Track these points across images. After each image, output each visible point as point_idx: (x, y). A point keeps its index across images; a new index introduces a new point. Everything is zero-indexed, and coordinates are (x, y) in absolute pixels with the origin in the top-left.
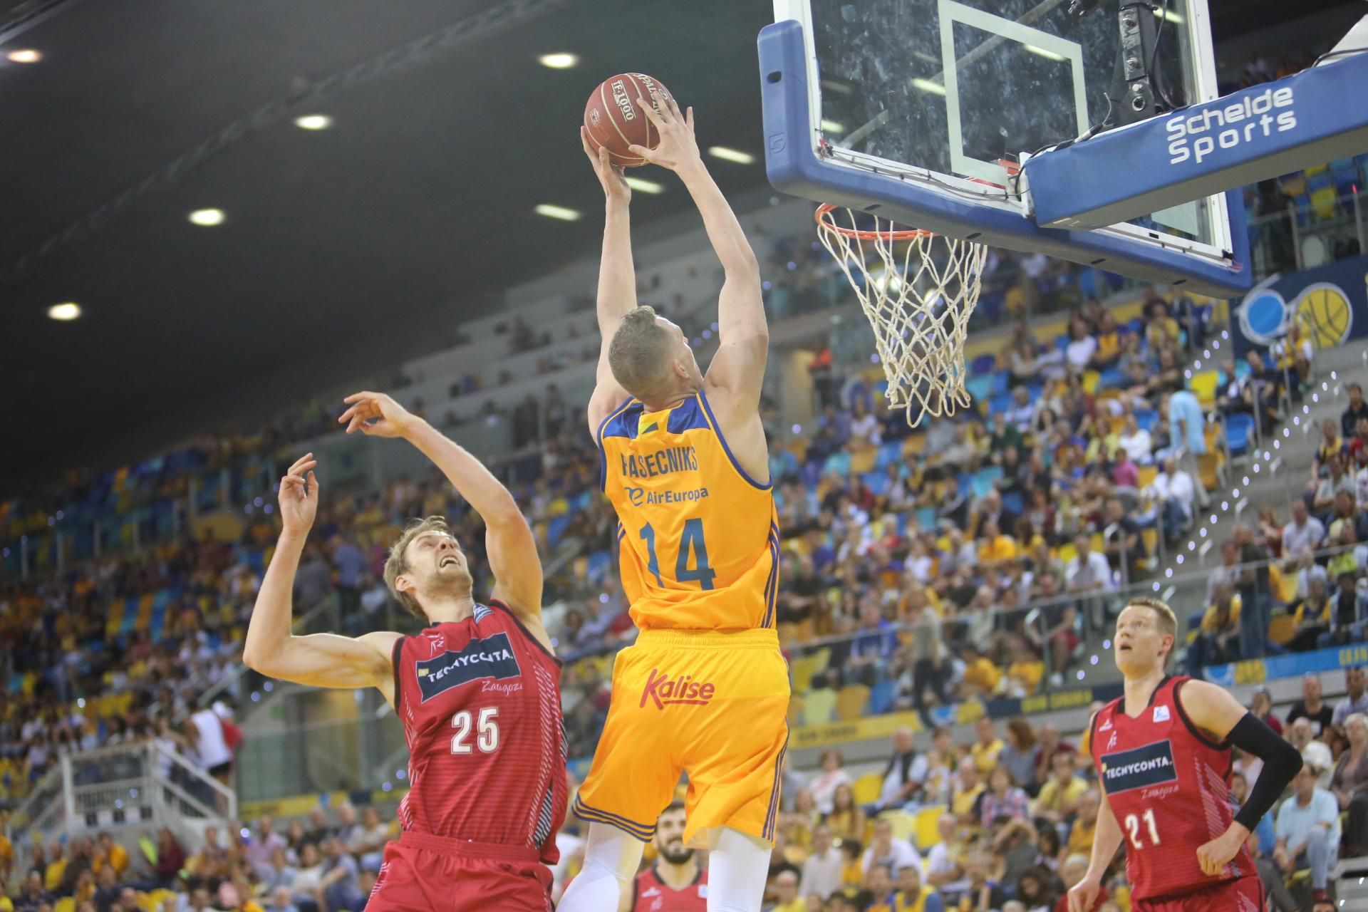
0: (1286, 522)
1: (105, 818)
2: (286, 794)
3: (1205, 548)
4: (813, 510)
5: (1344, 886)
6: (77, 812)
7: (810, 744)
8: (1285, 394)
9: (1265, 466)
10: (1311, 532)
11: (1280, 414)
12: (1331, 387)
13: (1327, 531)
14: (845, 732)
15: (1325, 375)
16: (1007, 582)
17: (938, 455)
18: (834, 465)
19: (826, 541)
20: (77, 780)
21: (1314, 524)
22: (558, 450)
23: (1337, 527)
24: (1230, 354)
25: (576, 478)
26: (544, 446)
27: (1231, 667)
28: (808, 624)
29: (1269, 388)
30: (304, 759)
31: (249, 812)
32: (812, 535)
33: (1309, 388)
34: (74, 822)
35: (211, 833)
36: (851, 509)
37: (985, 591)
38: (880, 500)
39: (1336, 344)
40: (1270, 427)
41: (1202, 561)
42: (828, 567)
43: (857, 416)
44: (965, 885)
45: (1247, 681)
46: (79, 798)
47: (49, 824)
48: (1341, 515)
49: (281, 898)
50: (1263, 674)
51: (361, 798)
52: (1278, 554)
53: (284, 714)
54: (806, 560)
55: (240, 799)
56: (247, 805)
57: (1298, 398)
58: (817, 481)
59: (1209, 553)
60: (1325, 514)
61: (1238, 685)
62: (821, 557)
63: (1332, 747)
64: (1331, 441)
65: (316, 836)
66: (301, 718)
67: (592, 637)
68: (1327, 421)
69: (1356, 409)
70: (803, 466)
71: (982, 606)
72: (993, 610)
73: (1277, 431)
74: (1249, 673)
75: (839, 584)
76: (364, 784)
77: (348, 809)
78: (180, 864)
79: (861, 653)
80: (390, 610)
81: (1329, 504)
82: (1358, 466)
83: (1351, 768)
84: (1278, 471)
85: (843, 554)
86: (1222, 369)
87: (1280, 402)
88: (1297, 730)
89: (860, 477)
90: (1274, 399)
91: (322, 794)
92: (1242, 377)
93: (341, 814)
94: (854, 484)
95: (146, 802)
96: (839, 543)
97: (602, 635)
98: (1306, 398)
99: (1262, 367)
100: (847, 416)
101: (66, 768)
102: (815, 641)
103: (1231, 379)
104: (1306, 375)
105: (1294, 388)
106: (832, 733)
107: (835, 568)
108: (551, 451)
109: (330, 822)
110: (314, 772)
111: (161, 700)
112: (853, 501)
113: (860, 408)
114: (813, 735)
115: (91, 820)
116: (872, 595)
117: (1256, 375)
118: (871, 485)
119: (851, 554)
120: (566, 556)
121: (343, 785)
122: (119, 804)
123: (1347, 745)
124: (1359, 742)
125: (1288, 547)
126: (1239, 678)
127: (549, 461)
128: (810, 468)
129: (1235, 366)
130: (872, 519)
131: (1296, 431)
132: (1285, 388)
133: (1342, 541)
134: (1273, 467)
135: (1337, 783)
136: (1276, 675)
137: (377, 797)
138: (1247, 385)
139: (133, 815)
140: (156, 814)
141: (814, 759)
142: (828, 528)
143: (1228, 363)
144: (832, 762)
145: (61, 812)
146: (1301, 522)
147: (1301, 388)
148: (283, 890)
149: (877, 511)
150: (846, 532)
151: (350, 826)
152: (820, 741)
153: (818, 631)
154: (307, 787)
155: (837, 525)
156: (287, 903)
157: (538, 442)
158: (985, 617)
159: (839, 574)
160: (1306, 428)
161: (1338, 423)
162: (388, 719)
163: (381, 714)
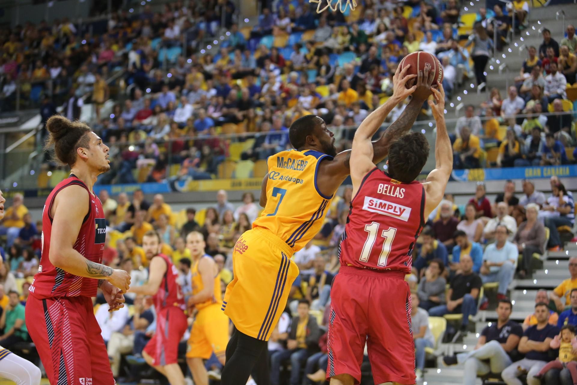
0: (505, 98)
3: (459, 107)
4: (253, 65)
5: (516, 294)
7: (237, 188)
8: (511, 30)
9: (496, 66)
10: (518, 103)
11: (507, 40)
12: (537, 29)
13: (525, 106)
15: (534, 22)
16: (351, 114)
17: (321, 43)
18: (265, 41)
19: (257, 82)
21: (520, 100)
22: (118, 19)
23: (531, 104)
24: (484, 5)
25: (125, 34)
26: (110, 16)
27: (467, 171)
28: (243, 126)
29: (504, 25)
32: (250, 77)
33: (525, 28)
36: (272, 66)
37: (338, 118)
38: (288, 63)
39: (543, 6)
40: (501, 46)
41: (457, 113)
42: (256, 96)
43: (280, 17)
44: (313, 271)
45: (475, 180)
48: (534, 98)
50: (483, 177)
52: (498, 114)
54: (245, 90)
57: (518, 33)
58: (255, 50)
59: (461, 110)
60: (526, 96)
61: (469, 181)
62: (253, 90)
63: (516, 220)
64: (532, 58)
67: (127, 121)
68: (532, 47)
69: (547, 43)
70: (249, 40)
71: (336, 125)
72: (342, 127)
73: (505, 48)
74: (476, 176)
75: (261, 105)
79: (270, 143)
80: (18, 95)
81: (529, 91)
82: (545, 73)
83: (526, 232)
84: (504, 71)
85: (265, 89)
86: (479, 13)
87: (508, 34)
88: (500, 208)
89: (278, 49)
90: (505, 32)
92: (490, 18)
94: (275, 53)
96: (264, 83)
97: (132, 121)
98: (522, 33)
99: (501, 14)
100: (275, 17)
102: (244, 134)
103: (484, 18)
104: (523, 20)
105: (517, 27)
106: (250, 184)
107: (260, 97)
108: (113, 18)
112: (272, 61)
113: (282, 13)
114: (240, 184)
116: (279, 113)
117: (497, 17)
118: (284, 54)
119: (269, 91)
120: (115, 76)
123: (525, 219)
124: (532, 220)
125: (504, 111)
126: (470, 178)
127: (112, 24)
128: (252, 42)
129: (486, 12)
130: (282, 73)
131: (515, 50)
132: (512, 26)
133: (534, 111)
134: (501, 68)
135: (517, 239)
136: (491, 178)
138: (492, 23)
141: (240, 198)
142: (258, 76)
143: (483, 10)
144: (249, 199)
146: (513, 98)
147: (521, 28)
149: (286, 69)
150: (268, 78)
152: (243, 188)
153: (248, 130)
155: (263, 73)
157: (106, 14)
158: (337, 131)
159: (262, 100)
160: (521, 49)
161: (538, 48)
162: (11, 153)
163: (9, 150)
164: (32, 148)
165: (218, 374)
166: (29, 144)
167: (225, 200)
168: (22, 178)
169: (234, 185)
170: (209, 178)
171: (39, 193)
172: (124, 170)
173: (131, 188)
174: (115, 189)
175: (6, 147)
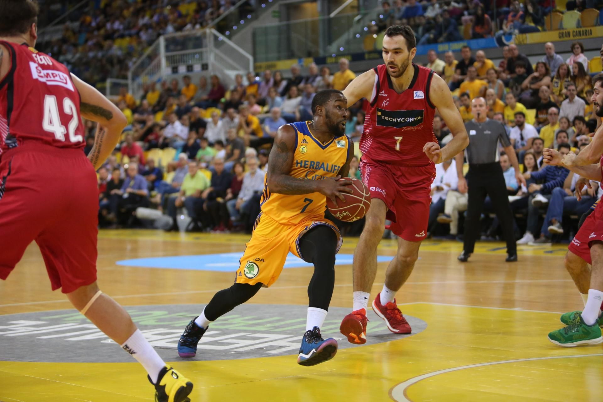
1: (182, 69)
2: (279, 59)
6: (167, 66)
7: (566, 39)
14: (585, 33)
20: (167, 48)
30: (289, 40)
31: (260, 67)
34: (165, 71)
35: (238, 77)
46: (168, 58)
47: (152, 73)
49: (275, 113)
51: (320, 61)
53: (278, 15)
55: (255, 61)
56: (258, 64)
65: (295, 81)
66: (288, 18)
76: (321, 53)
77: (315, 67)
78: (223, 95)
91: (300, 58)
93: (311, 69)
95: (204, 62)
101: (162, 41)
109: (304, 74)
110: (295, 47)
111: (212, 7)
114: (568, 34)
115: (175, 70)
121: (309, 54)
122: (190, 63)
137: (329, 60)
139: (197, 68)
140: (210, 68)
145: (158, 66)
148: (276, 109)
151: (316, 76)
152: (572, 38)
154: (291, 55)
156: (278, 115)
162: (335, 18)
163: (332, 15)
164: (356, 12)
165: (559, 228)
166: (352, 7)
167: (553, 53)
168: (348, 42)
169: (561, 35)
170: (537, 31)
171: (366, 56)
172: (451, 28)
173: (457, 46)
174: (441, 47)
175: (329, 13)
